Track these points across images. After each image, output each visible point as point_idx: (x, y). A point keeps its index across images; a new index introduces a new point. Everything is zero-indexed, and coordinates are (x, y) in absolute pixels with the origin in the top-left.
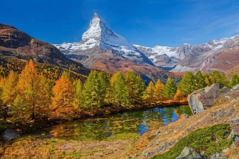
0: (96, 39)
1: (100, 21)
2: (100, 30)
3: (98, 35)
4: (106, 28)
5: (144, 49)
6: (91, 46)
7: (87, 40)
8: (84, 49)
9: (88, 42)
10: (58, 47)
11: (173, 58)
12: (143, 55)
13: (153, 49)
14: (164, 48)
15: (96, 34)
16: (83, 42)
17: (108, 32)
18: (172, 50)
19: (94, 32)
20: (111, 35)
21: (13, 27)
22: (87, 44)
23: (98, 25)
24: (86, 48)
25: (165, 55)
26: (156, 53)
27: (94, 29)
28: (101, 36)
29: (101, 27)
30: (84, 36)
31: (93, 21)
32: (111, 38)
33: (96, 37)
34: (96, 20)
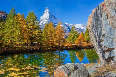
0: (47, 20)
1: (49, 11)
2: (49, 15)
3: (48, 18)
4: (52, 15)
5: (70, 25)
6: (44, 23)
7: (42, 20)
11: (83, 30)
12: (69, 28)
14: (80, 25)
15: (47, 17)
16: (40, 21)
17: (53, 17)
18: (83, 26)
20: (54, 18)
21: (4, 12)
22: (42, 22)
23: (48, 13)
24: (42, 24)
25: (80, 28)
26: (76, 27)
27: (46, 15)
30: (41, 18)
31: (45, 11)
32: (54, 20)
33: (47, 19)
34: (47, 11)
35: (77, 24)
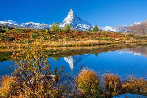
0: (70, 21)
2: (73, 17)
3: (71, 20)
4: (76, 16)
7: (65, 22)
8: (63, 26)
9: (66, 23)
10: (51, 26)
13: (104, 28)
14: (110, 27)
16: (64, 23)
17: (78, 18)
18: (114, 28)
19: (69, 18)
20: (79, 20)
22: (66, 24)
23: (72, 14)
25: (109, 30)
26: (105, 30)
27: (70, 17)
28: (73, 20)
29: (73, 16)
30: (65, 20)
34: (71, 12)
35: (107, 27)
